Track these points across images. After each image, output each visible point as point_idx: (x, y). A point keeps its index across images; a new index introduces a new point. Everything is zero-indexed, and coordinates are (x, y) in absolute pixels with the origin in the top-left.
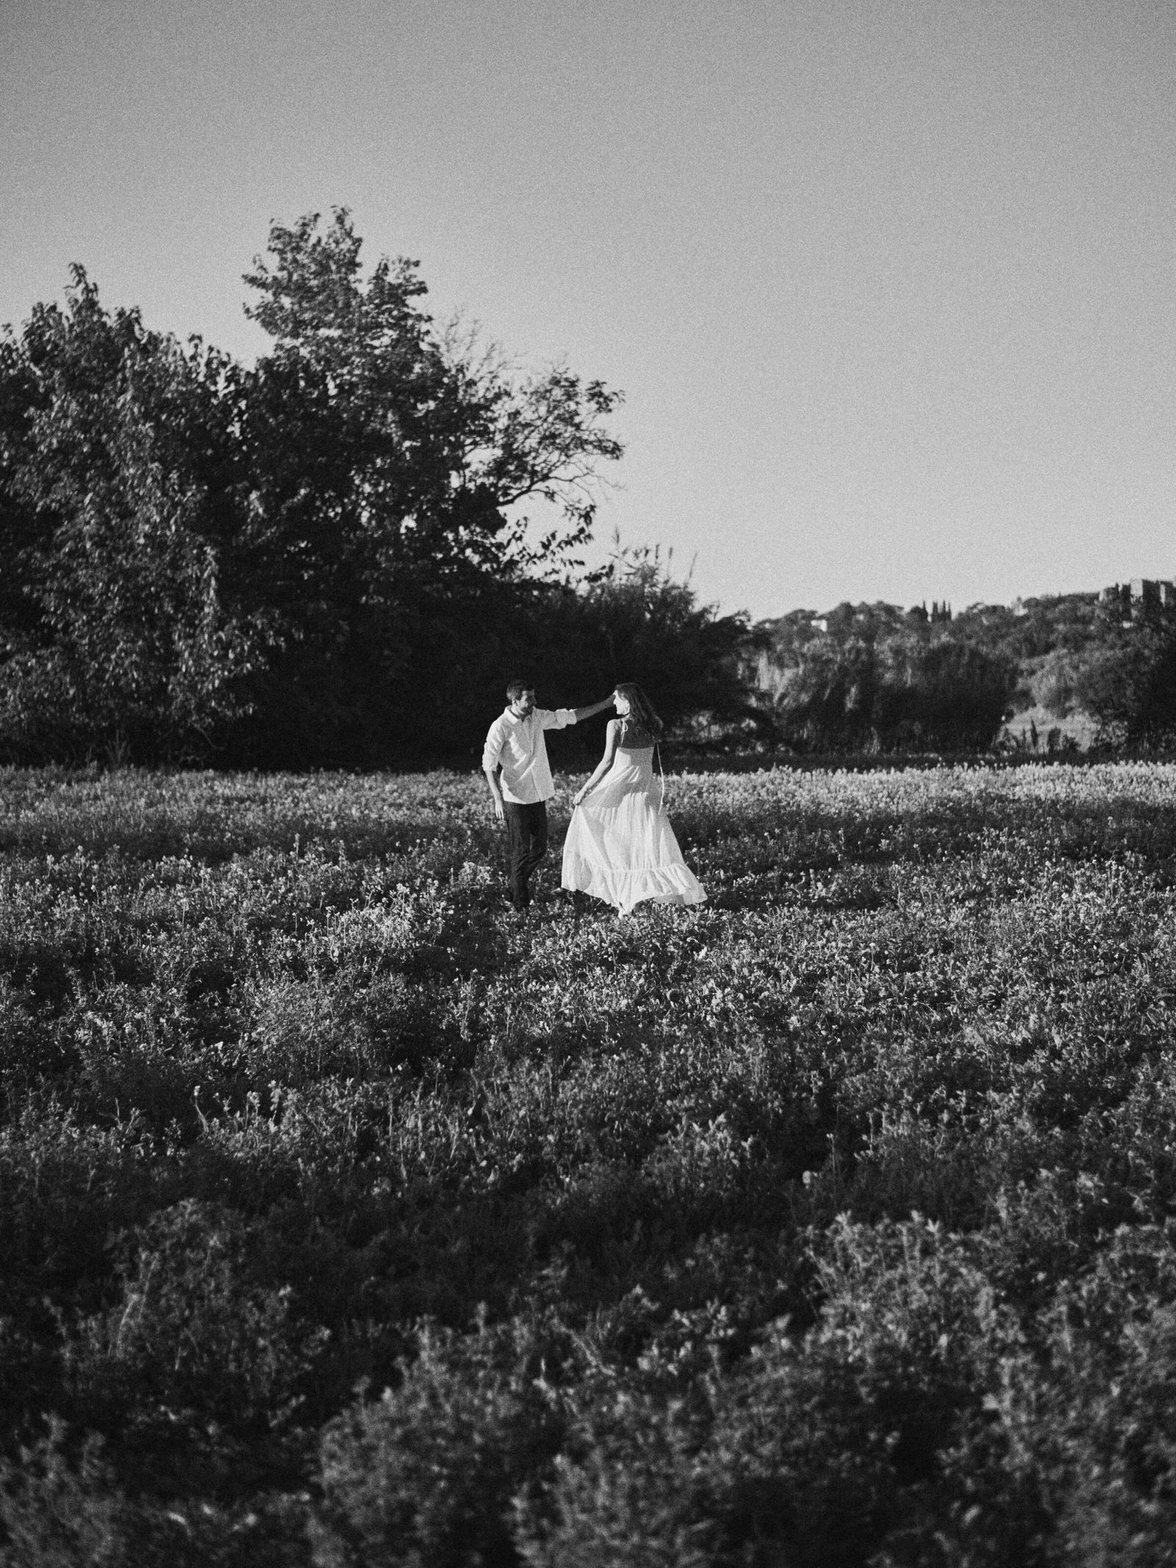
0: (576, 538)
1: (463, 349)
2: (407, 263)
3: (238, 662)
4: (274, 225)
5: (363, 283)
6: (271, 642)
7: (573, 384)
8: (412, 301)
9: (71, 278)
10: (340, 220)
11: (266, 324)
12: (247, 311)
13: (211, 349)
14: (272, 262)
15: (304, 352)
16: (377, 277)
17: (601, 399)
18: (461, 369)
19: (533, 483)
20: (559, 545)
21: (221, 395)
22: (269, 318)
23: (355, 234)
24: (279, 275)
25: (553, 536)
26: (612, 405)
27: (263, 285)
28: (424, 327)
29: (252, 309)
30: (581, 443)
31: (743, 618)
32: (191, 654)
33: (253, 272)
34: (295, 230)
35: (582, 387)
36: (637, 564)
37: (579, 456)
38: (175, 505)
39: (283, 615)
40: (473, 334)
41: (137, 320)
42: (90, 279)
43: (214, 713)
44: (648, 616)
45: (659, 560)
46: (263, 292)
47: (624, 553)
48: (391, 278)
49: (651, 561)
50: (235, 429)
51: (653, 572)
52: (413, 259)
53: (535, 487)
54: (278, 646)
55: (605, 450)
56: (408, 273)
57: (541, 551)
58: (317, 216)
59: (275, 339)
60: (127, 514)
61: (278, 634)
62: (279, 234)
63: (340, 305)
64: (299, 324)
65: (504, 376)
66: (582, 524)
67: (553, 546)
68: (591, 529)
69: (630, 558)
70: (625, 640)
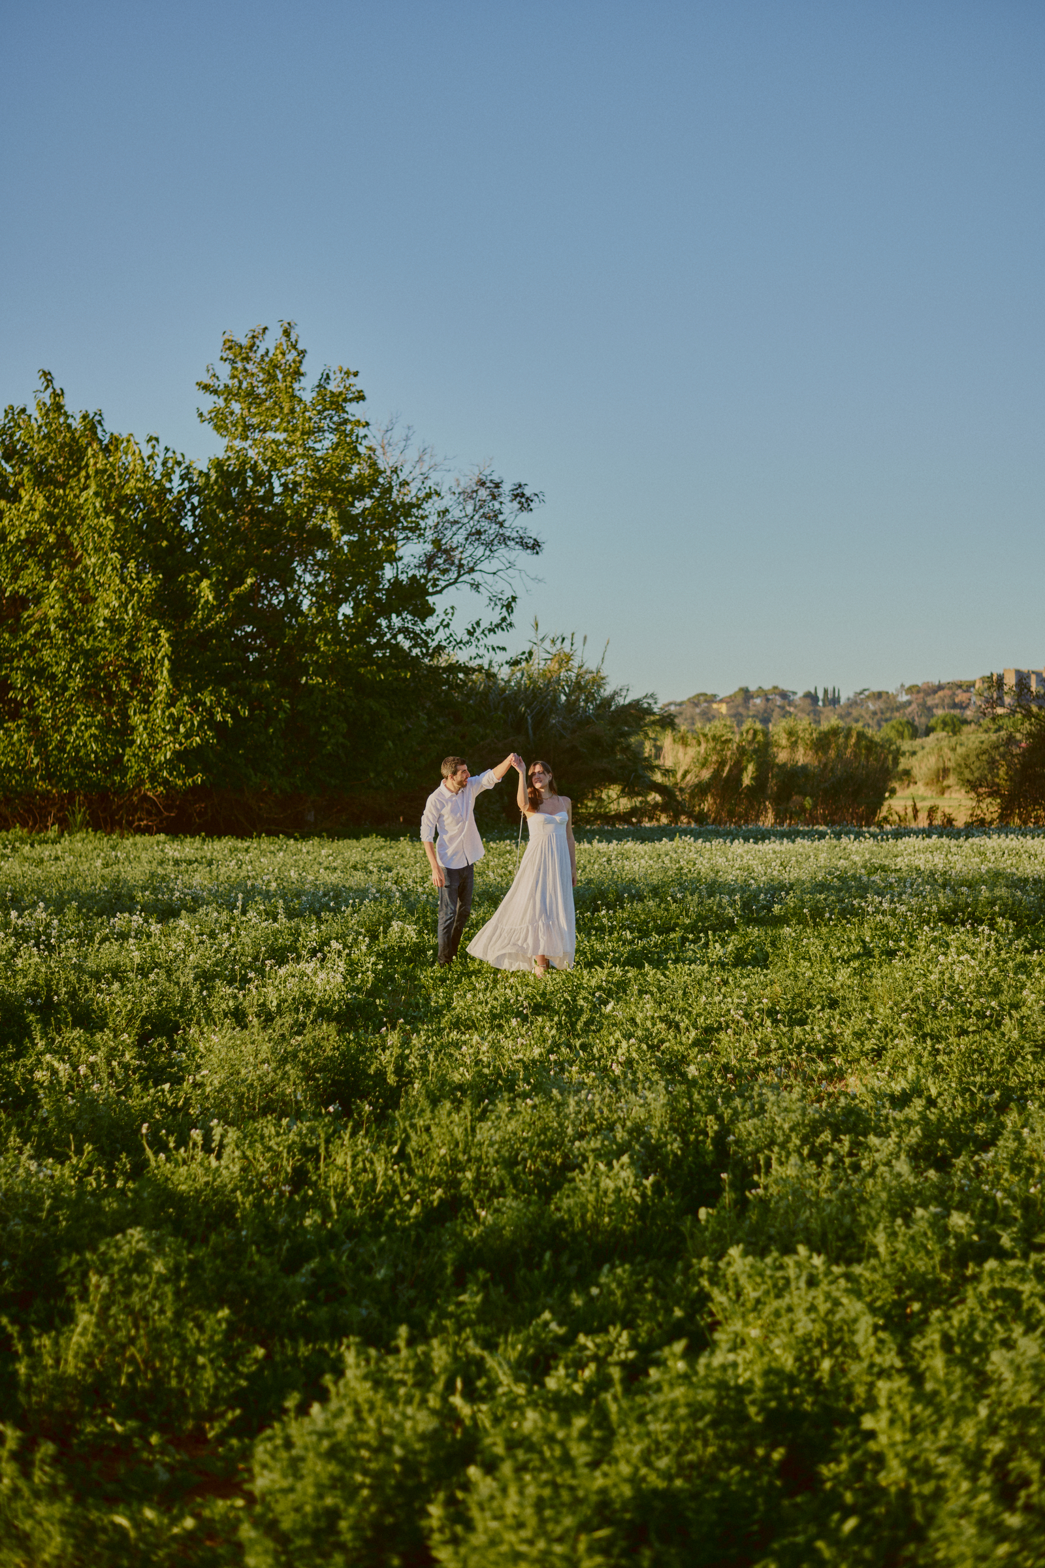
0: (497, 626)
1: (397, 452)
2: (347, 373)
3: (187, 736)
4: (226, 336)
5: (306, 390)
6: (219, 718)
7: (497, 486)
8: (351, 407)
9: (40, 384)
10: (287, 333)
11: (217, 428)
12: (201, 415)
13: (167, 449)
14: (224, 370)
15: (252, 453)
16: (319, 386)
17: (522, 499)
18: (395, 471)
19: (459, 576)
20: (483, 632)
21: (175, 491)
22: (220, 422)
23: (300, 347)
24: (230, 382)
25: (478, 624)
26: (532, 505)
27: (215, 392)
28: (362, 431)
29: (205, 413)
30: (505, 540)
31: (650, 701)
32: (145, 728)
33: (207, 380)
34: (245, 342)
35: (506, 488)
36: (554, 650)
37: (502, 551)
38: (132, 592)
39: (231, 692)
40: (407, 439)
41: (99, 422)
42: (57, 385)
43: (166, 782)
44: (563, 698)
45: (575, 647)
46: (214, 398)
47: (542, 640)
48: (332, 387)
49: (567, 646)
50: (188, 523)
51: (569, 658)
52: (353, 370)
53: (462, 579)
54: (226, 722)
55: (526, 546)
56: (348, 383)
57: (466, 638)
58: (265, 329)
59: (225, 442)
60: (88, 599)
61: (225, 710)
62: (230, 345)
63: (286, 411)
64: (247, 427)
65: (435, 477)
66: (505, 613)
67: (478, 633)
68: (512, 618)
69: (547, 644)
70: (541, 720)
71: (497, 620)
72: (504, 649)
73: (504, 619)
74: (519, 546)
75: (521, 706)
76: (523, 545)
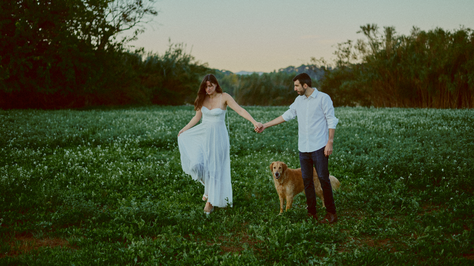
19: (135, 23)
20: (127, 41)
25: (125, 38)
30: (146, 11)
31: (206, 65)
36: (175, 48)
45: (183, 47)
66: (135, 34)
67: (125, 41)
68: (137, 36)
69: (174, 46)
70: (169, 71)
71: (132, 37)
72: (134, 46)
73: (134, 37)
74: (150, 13)
75: (162, 66)
76: (152, 13)
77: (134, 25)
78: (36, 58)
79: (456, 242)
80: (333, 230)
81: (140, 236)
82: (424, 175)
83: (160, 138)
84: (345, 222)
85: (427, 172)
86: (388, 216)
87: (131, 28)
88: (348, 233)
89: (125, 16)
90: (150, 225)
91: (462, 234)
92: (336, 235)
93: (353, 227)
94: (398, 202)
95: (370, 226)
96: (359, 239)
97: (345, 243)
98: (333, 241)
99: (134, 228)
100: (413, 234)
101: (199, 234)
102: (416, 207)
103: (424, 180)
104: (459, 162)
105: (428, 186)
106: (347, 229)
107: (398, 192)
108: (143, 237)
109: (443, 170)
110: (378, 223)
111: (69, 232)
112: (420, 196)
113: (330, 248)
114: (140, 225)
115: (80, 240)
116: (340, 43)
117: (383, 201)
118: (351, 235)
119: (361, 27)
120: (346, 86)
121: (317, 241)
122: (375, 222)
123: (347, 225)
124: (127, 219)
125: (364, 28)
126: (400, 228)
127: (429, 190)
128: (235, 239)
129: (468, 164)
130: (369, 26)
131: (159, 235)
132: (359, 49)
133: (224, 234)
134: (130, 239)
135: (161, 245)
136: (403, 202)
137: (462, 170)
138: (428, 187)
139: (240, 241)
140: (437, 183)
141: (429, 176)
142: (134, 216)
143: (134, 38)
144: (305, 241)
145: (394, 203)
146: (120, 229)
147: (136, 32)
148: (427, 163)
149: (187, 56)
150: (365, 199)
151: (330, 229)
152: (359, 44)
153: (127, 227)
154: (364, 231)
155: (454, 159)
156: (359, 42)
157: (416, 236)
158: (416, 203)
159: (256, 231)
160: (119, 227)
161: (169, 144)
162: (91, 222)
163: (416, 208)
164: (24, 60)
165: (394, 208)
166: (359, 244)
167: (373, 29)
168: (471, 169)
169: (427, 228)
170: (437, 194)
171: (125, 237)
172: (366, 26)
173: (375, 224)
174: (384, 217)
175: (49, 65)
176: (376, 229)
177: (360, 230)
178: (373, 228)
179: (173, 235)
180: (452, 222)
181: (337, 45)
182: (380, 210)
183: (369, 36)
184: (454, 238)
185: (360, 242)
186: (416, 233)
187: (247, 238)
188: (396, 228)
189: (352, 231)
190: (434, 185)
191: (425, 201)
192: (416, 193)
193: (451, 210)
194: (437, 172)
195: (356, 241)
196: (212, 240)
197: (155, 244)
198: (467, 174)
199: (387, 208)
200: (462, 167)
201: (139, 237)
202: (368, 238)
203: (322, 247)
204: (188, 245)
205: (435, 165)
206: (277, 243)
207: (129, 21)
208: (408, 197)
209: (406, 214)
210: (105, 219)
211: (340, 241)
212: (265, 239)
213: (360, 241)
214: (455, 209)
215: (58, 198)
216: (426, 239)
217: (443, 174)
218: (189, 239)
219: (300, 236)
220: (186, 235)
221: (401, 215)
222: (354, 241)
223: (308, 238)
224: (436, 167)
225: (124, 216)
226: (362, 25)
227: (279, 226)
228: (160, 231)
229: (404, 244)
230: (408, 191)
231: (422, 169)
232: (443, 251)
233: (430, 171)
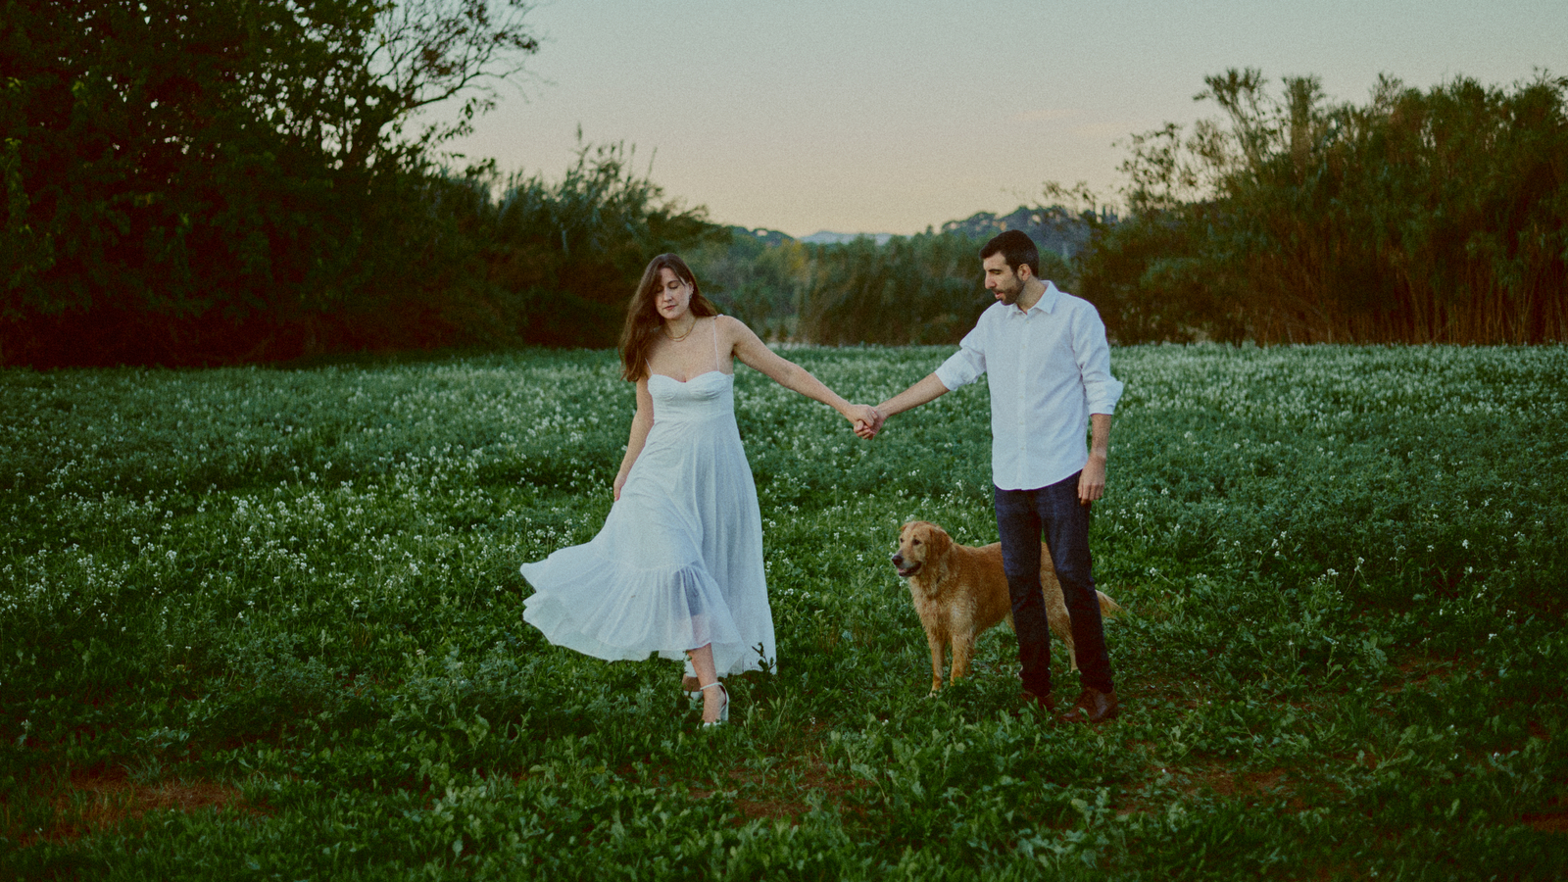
0: (458, 131)
19: (464, 80)
20: (440, 137)
25: (433, 129)
30: (499, 37)
31: (702, 212)
36: (599, 160)
45: (624, 157)
47: (587, 149)
49: (616, 158)
51: (617, 168)
53: (466, 83)
55: (520, 45)
66: (464, 117)
67: (433, 138)
68: (470, 123)
69: (593, 153)
70: (579, 236)
71: (454, 124)
72: (461, 156)
73: (463, 123)
74: (513, 46)
75: (555, 219)
76: (518, 43)
77: (461, 86)
78: (140, 198)
79: (1501, 777)
80: (1101, 741)
81: (475, 770)
82: (1406, 560)
83: (546, 453)
84: (1142, 716)
85: (1416, 550)
86: (1283, 698)
87: (451, 96)
88: (1149, 753)
89: (430, 56)
90: (506, 734)
91: (1521, 749)
92: (1113, 759)
93: (1166, 732)
94: (1317, 651)
95: (1224, 730)
96: (1187, 770)
97: (1141, 785)
98: (1100, 779)
99: (453, 746)
100: (1361, 754)
101: (665, 760)
102: (1377, 666)
103: (1407, 578)
104: (1522, 517)
105: (1417, 596)
106: (1147, 738)
107: (1319, 618)
108: (483, 774)
109: (1465, 543)
110: (1249, 720)
111: (243, 762)
112: (1393, 632)
113: (1091, 800)
114: (474, 733)
115: (278, 787)
116: (1139, 132)
117: (1268, 647)
118: (1162, 759)
119: (1208, 81)
120: (1162, 277)
121: (1050, 779)
122: (1237, 717)
123: (1149, 727)
124: (432, 716)
125: (1217, 84)
126: (1321, 734)
127: (1422, 609)
128: (782, 776)
129: (1548, 523)
130: (1233, 75)
131: (535, 768)
132: (1203, 153)
133: (747, 762)
134: (441, 782)
135: (542, 797)
136: (1333, 649)
137: (1529, 543)
138: (1420, 600)
139: (798, 782)
140: (1450, 587)
141: (1423, 566)
142: (453, 706)
143: (462, 129)
144: (1006, 780)
145: (1304, 652)
146: (409, 749)
147: (468, 109)
148: (1417, 521)
149: (637, 183)
150: (1210, 641)
151: (1093, 740)
152: (1201, 138)
153: (433, 743)
154: (1204, 745)
155: (1506, 506)
156: (1203, 128)
157: (1371, 761)
158: (1379, 652)
159: (850, 750)
160: (408, 741)
161: (575, 474)
162: (316, 727)
163: (1376, 670)
164: (101, 206)
165: (1304, 671)
166: (1185, 788)
167: (1249, 84)
168: (1558, 541)
169: (1409, 734)
170: (1449, 620)
171: (426, 776)
172: (1226, 77)
173: (1238, 723)
174: (1273, 699)
175: (186, 220)
176: (1243, 737)
177: (1189, 743)
178: (1233, 735)
179: (581, 767)
180: (1492, 714)
181: (1131, 139)
182: (1257, 676)
183: (1235, 110)
184: (1494, 764)
185: (1187, 782)
186: (1372, 748)
187: (823, 772)
188: (1308, 735)
189: (1163, 744)
190: (1437, 595)
191: (1408, 645)
192: (1378, 621)
193: (1491, 672)
194: (1449, 552)
195: (1175, 777)
196: (708, 780)
197: (522, 797)
198: (1545, 556)
199: (1280, 671)
200: (1528, 533)
201: (470, 776)
202: (1216, 767)
203: (1066, 799)
204: (626, 799)
205: (1442, 528)
206: (917, 788)
207: (444, 71)
208: (1351, 632)
209: (1344, 690)
210: (362, 717)
211: (1124, 780)
212: (881, 775)
213: (1189, 777)
214: (1502, 672)
215: (210, 651)
216: (1404, 769)
217: (1468, 557)
218: (633, 779)
219: (990, 762)
220: (622, 766)
221: (1325, 691)
222: (1168, 777)
223: (1020, 770)
224: (1447, 536)
225: (421, 706)
226: (1213, 74)
227: (927, 734)
228: (539, 752)
229: (1333, 784)
230: (1354, 614)
231: (1401, 541)
232: (1456, 805)
233: (1426, 549)
